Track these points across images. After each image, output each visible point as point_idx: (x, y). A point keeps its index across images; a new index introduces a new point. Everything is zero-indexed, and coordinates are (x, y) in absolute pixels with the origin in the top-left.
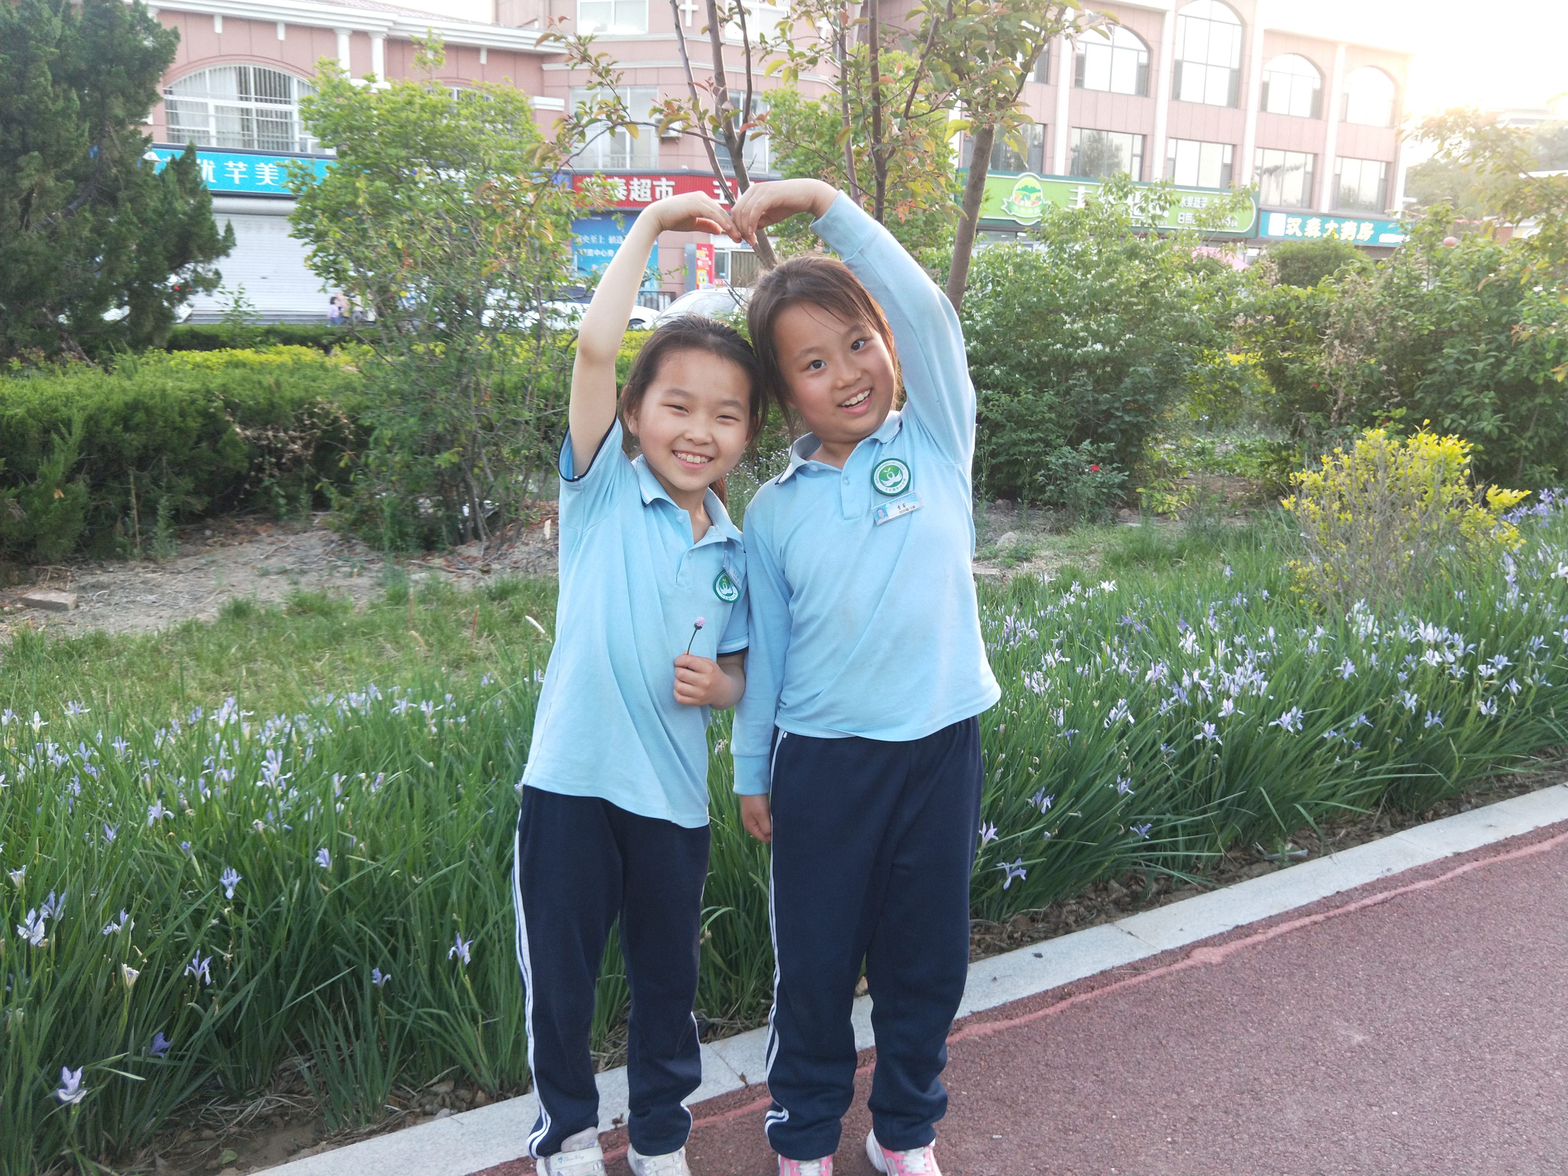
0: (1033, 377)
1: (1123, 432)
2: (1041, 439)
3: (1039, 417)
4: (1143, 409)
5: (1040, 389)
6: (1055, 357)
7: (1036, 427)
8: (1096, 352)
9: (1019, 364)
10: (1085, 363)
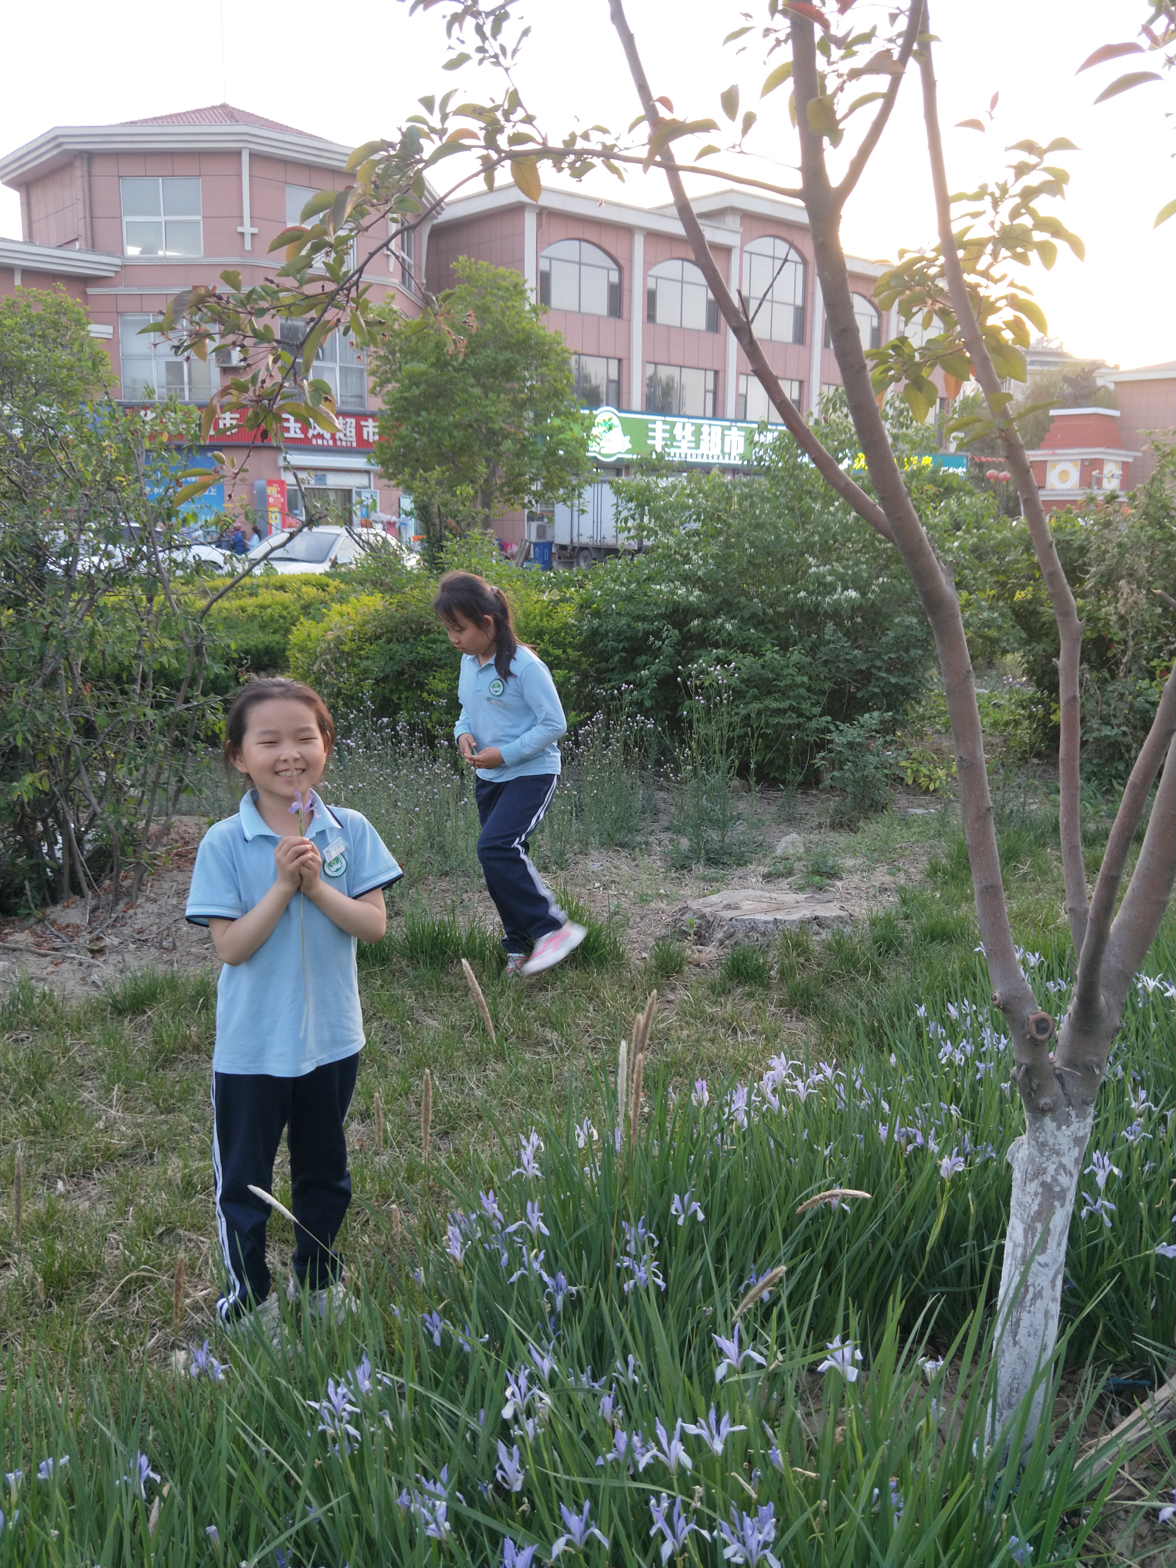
0: (770, 631)
1: (887, 695)
2: (792, 708)
3: (789, 682)
4: (907, 668)
5: (785, 645)
6: (799, 605)
7: (784, 693)
8: (849, 600)
9: (754, 616)
10: (835, 615)
